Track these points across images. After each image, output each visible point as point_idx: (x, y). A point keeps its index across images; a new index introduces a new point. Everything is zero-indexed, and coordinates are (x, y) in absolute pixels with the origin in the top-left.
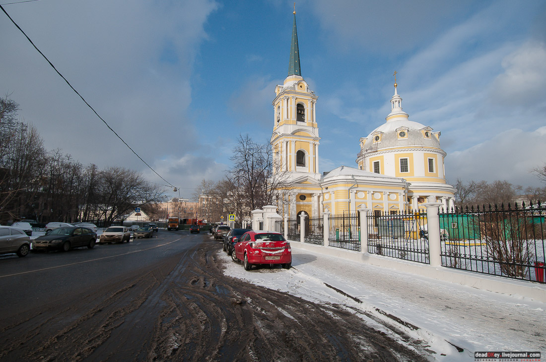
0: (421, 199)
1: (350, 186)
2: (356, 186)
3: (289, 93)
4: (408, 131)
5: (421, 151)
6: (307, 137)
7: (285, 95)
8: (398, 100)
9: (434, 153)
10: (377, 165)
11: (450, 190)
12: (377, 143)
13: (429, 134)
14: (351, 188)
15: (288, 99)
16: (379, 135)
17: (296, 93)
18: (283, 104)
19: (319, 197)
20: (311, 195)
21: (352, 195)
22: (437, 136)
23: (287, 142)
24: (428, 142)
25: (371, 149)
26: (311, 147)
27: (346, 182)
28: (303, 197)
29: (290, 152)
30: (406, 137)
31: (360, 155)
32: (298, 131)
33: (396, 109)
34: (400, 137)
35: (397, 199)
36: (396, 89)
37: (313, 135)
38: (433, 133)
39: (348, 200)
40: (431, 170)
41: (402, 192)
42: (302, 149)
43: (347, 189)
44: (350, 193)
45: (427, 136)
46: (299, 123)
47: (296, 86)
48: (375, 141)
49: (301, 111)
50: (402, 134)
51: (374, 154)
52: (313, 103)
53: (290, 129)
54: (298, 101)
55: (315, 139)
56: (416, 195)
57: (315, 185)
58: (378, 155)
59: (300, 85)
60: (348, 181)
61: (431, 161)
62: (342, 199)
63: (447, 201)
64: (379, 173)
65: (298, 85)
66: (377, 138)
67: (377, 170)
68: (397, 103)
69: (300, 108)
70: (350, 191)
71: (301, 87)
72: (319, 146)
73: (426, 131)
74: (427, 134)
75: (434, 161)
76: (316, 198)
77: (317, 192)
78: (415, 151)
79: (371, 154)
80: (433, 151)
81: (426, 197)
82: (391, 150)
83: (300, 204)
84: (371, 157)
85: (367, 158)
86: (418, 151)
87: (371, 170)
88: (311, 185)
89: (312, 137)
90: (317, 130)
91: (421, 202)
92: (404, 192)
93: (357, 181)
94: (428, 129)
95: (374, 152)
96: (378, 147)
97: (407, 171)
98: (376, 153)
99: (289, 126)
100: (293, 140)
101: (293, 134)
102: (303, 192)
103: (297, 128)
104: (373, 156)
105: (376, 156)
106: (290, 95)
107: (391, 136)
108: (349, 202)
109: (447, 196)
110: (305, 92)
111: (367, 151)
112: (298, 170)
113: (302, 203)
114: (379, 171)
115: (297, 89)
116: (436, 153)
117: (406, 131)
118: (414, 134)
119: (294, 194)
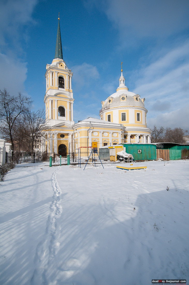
0: (132, 136)
1: (89, 128)
2: (92, 128)
3: (53, 69)
4: (126, 97)
5: (133, 109)
6: (65, 98)
7: (51, 70)
8: (123, 79)
9: (140, 110)
10: (109, 116)
11: (148, 131)
12: (109, 104)
13: (138, 99)
14: (89, 129)
15: (53, 73)
16: (111, 99)
17: (57, 69)
18: (49, 76)
19: (72, 135)
20: (68, 134)
21: (90, 134)
22: (142, 100)
23: (52, 101)
24: (137, 103)
25: (106, 107)
26: (68, 105)
27: (86, 125)
28: (62, 136)
29: (54, 107)
30: (125, 101)
31: (101, 111)
32: (59, 94)
33: (122, 85)
34: (122, 100)
35: (117, 136)
36: (122, 73)
37: (69, 97)
38: (140, 99)
39: (87, 137)
40: (138, 120)
41: (120, 132)
42: (62, 105)
43: (87, 130)
44: (89, 133)
45: (137, 100)
46: (60, 89)
47: (58, 65)
48: (108, 103)
49: (62, 81)
50: (123, 98)
51: (108, 110)
52: (70, 77)
53: (54, 92)
54: (59, 75)
55: (71, 99)
56: (129, 134)
57: (69, 128)
58: (110, 111)
59: (61, 64)
60: (87, 125)
61: (138, 114)
62: (84, 137)
63: (147, 137)
64: (110, 122)
65: (60, 64)
66: (110, 101)
67: (109, 120)
68: (122, 81)
69: (61, 79)
70: (89, 131)
71: (61, 65)
72: (73, 104)
73: (136, 97)
74: (137, 99)
75: (140, 114)
76: (70, 136)
77: (71, 132)
78: (130, 109)
79: (106, 110)
80: (140, 109)
81: (135, 135)
82: (117, 108)
83: (61, 140)
84: (106, 112)
85: (104, 113)
86: (131, 109)
87: (106, 120)
88: (67, 128)
89: (68, 98)
90: (72, 94)
91: (132, 138)
92: (122, 132)
93: (93, 125)
94: (138, 96)
95: (108, 109)
96: (110, 106)
97: (125, 120)
98: (109, 110)
99: (53, 90)
100: (56, 99)
101: (56, 95)
102: (62, 132)
103: (58, 92)
104: (107, 112)
105: (109, 111)
106: (54, 71)
107: (117, 99)
108: (88, 139)
109: (147, 134)
110: (64, 69)
111: (104, 109)
112: (59, 119)
113: (62, 139)
114: (110, 120)
115: (59, 67)
116: (141, 110)
117: (125, 97)
118: (130, 99)
119: (55, 134)
